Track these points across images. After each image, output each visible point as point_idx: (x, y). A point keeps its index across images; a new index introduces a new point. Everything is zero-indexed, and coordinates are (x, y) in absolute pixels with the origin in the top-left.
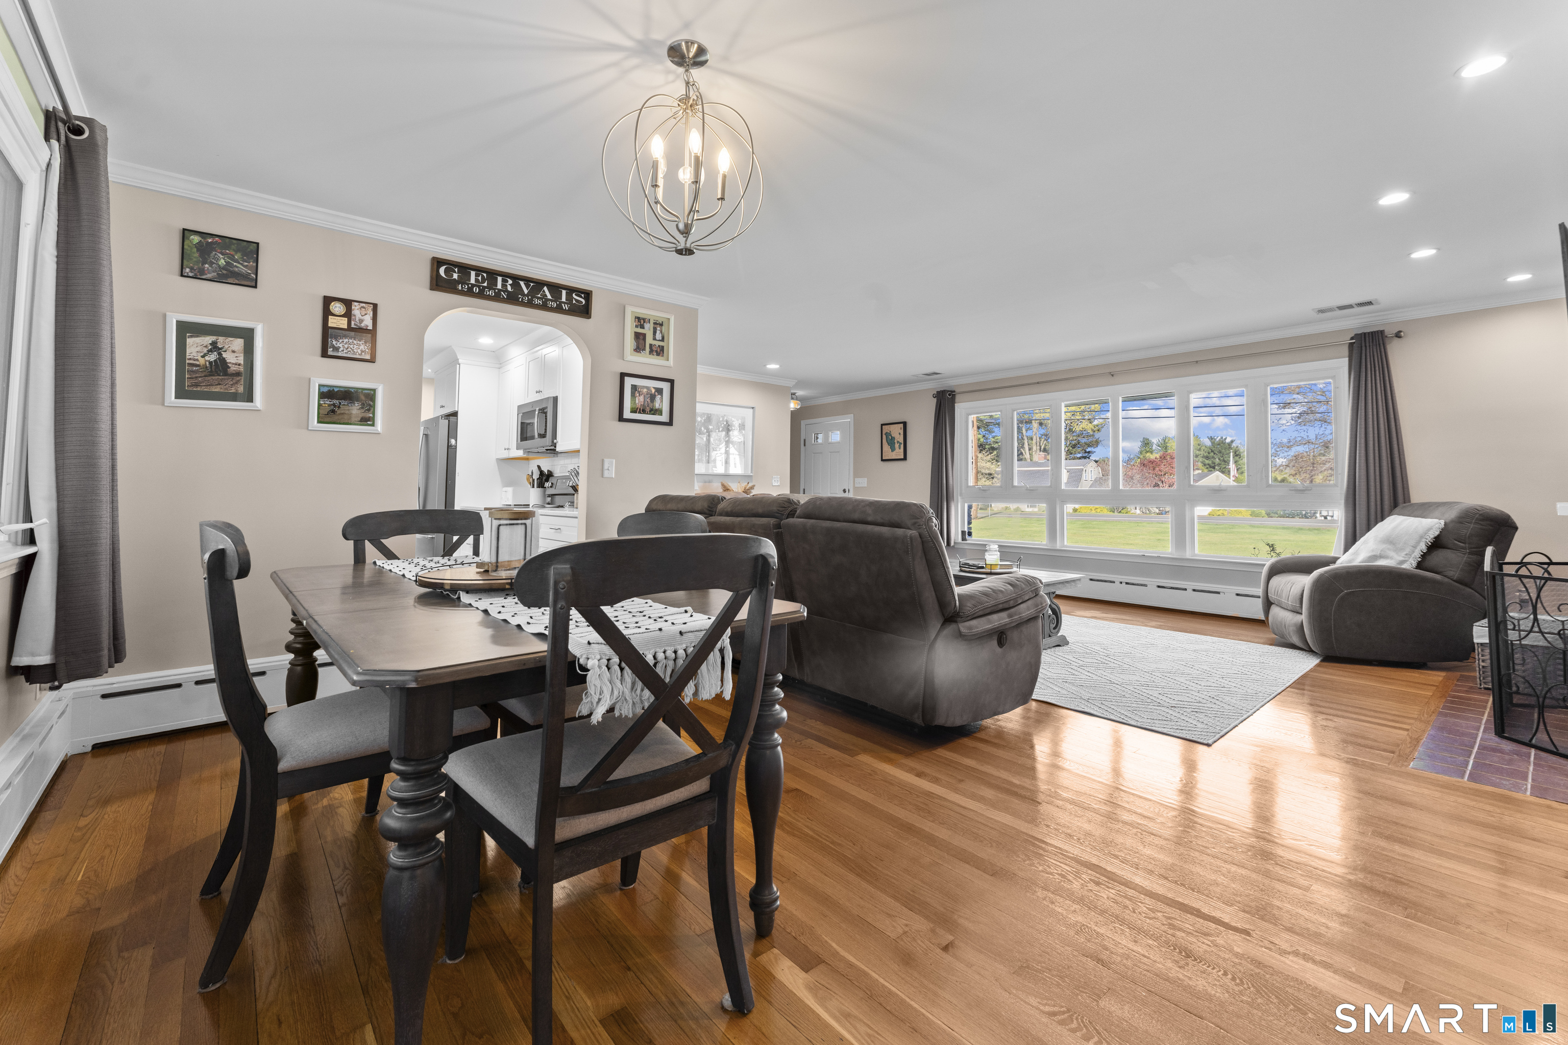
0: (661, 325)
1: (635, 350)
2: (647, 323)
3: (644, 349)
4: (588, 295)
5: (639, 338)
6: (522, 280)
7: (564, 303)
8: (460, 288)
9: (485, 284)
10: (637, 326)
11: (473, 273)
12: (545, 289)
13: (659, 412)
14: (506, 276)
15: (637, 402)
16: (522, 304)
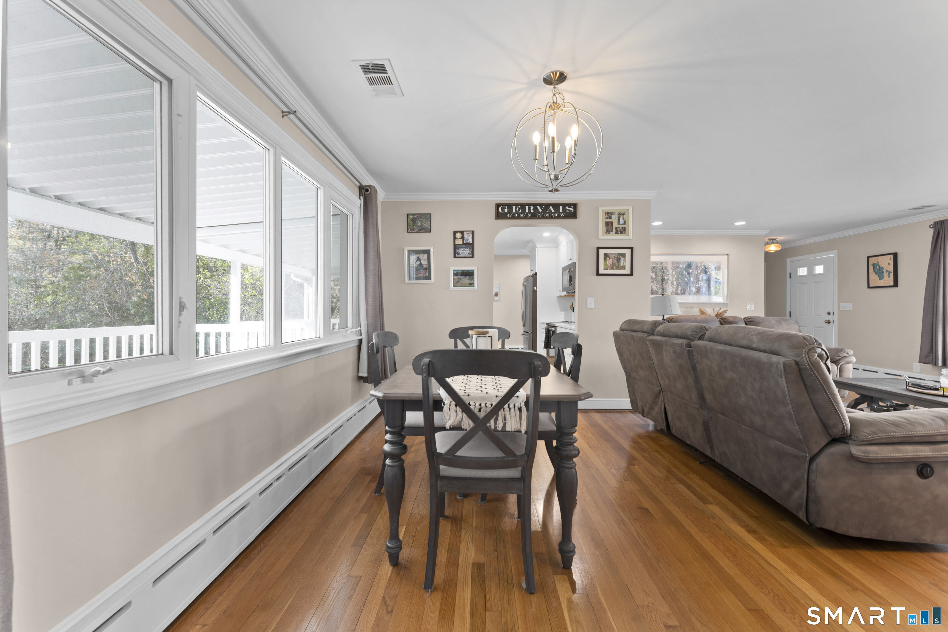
0: (623, 214)
1: (606, 233)
2: (613, 215)
3: (612, 231)
4: (575, 206)
5: (609, 226)
6: (538, 205)
7: (562, 213)
8: (508, 216)
9: (520, 212)
10: (606, 218)
11: (514, 207)
12: (551, 207)
13: (623, 268)
14: (529, 205)
15: (608, 263)
16: (539, 218)
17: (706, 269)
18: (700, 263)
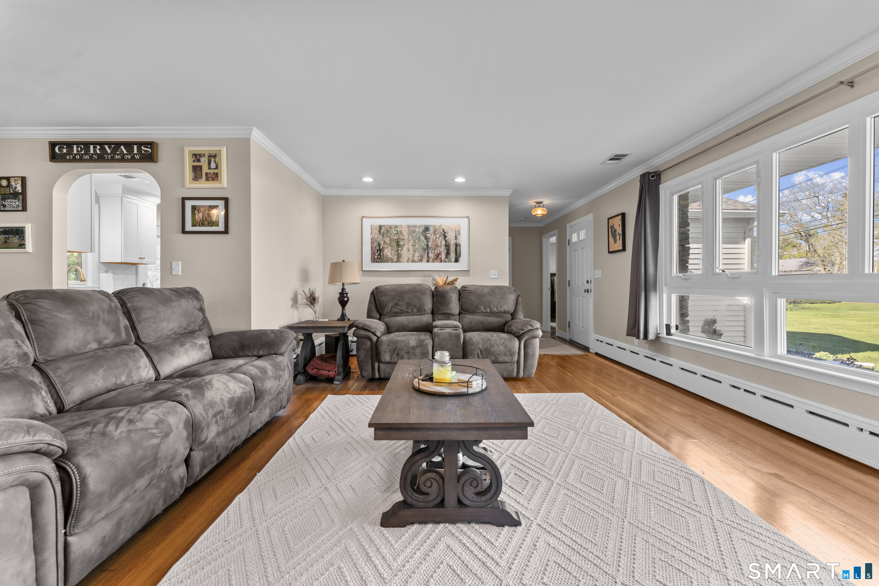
0: (215, 156)
1: (194, 179)
2: (202, 157)
3: (201, 177)
4: (151, 144)
5: (197, 170)
6: (106, 144)
7: (136, 154)
8: (68, 158)
9: (83, 152)
10: (194, 161)
11: (75, 147)
12: (122, 147)
13: (216, 224)
14: (95, 144)
15: (197, 218)
16: (108, 161)
17: (445, 233)
18: (438, 226)
